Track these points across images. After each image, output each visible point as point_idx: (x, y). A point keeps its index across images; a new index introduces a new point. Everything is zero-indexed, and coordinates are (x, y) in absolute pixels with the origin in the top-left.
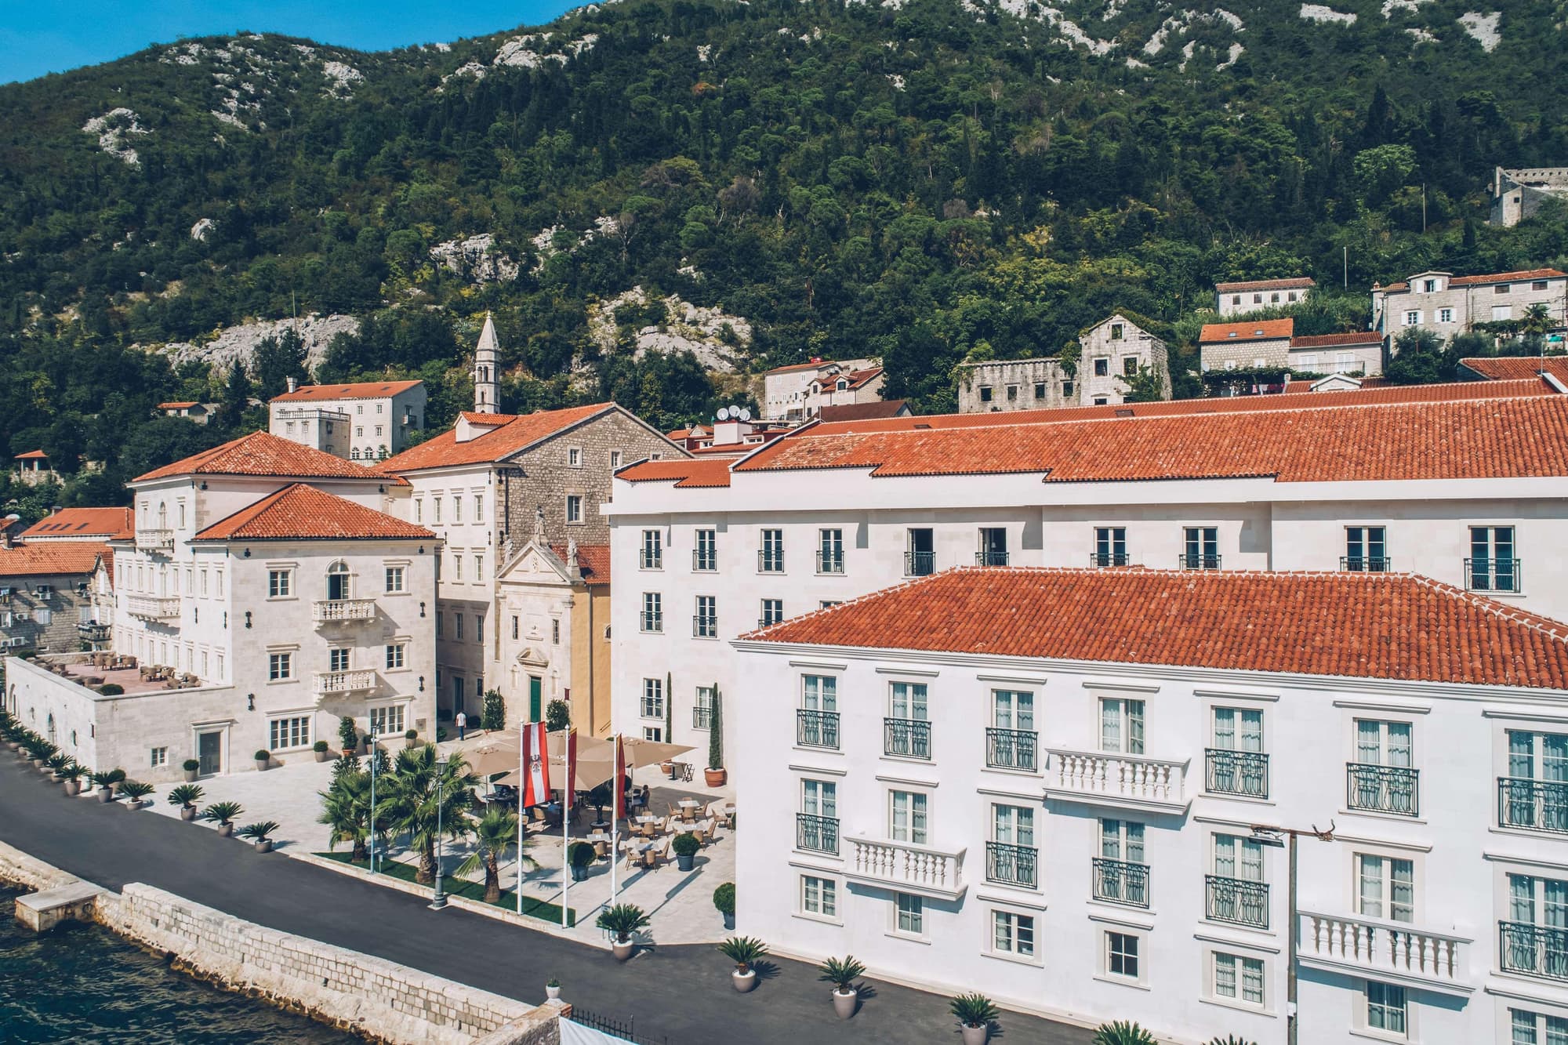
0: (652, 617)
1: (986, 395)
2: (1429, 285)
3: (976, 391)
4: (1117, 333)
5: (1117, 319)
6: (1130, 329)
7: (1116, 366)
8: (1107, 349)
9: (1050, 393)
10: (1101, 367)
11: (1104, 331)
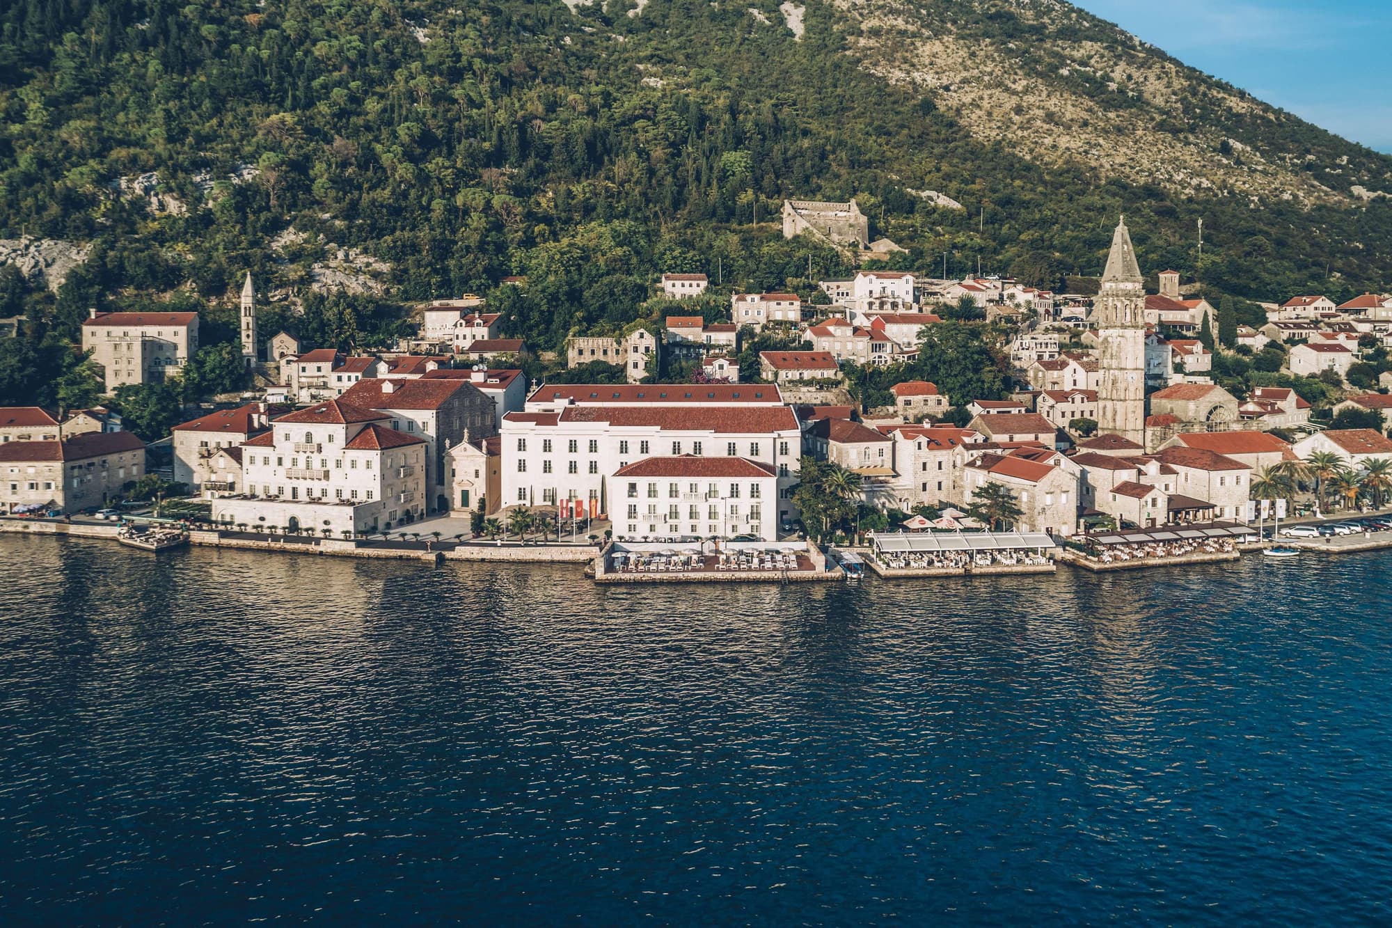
0: (522, 466)
1: (581, 352)
2: (753, 300)
3: (576, 351)
4: (642, 336)
5: (642, 330)
6: (646, 335)
7: (642, 349)
8: (638, 342)
9: (609, 353)
10: (636, 349)
11: (636, 335)
